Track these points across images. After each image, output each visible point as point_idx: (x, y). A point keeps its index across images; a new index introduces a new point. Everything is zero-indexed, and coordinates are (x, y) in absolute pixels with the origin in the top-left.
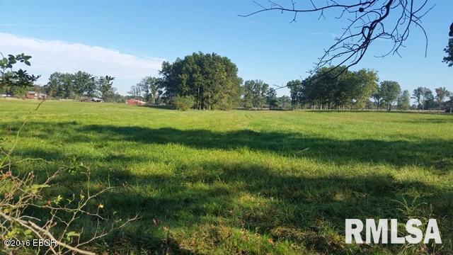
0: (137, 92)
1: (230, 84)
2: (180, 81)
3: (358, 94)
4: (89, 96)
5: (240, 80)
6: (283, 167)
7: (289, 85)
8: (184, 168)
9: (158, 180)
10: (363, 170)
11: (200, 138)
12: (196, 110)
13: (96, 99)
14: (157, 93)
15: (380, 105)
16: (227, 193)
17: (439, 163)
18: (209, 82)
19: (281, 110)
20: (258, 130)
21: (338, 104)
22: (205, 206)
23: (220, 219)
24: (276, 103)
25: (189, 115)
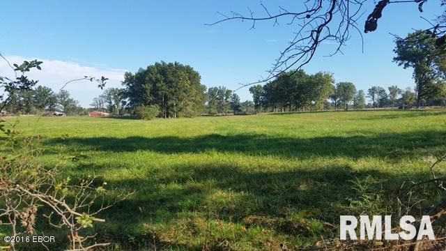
0: (100, 104)
1: (194, 92)
2: (144, 91)
3: (316, 96)
4: (51, 110)
5: (204, 88)
6: (250, 165)
7: (251, 90)
8: (156, 171)
9: (132, 184)
10: (324, 163)
11: (168, 144)
12: (161, 119)
13: (58, 113)
14: (121, 104)
15: (337, 106)
16: (199, 191)
17: (393, 154)
18: (173, 90)
19: (245, 114)
20: (224, 133)
21: (298, 106)
22: (180, 204)
23: (195, 214)
24: (240, 108)
25: (155, 124)
